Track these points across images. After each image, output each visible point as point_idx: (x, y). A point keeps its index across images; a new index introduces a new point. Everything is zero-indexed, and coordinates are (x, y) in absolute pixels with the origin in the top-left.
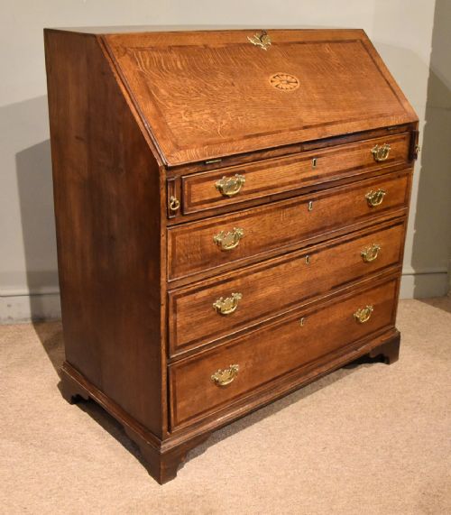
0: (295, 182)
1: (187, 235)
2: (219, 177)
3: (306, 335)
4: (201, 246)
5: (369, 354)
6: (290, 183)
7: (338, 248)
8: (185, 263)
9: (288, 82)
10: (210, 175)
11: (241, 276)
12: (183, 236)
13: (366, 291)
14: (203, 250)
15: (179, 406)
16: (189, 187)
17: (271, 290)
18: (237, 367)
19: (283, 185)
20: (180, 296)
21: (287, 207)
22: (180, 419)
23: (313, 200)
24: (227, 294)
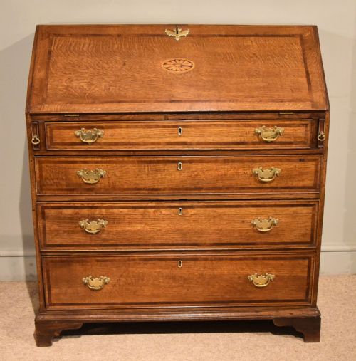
0: (159, 144)
1: (52, 165)
2: (79, 128)
3: (186, 277)
4: (65, 175)
5: (272, 320)
6: (153, 144)
7: (219, 211)
8: (51, 185)
9: (182, 66)
10: (70, 125)
11: (106, 208)
12: (49, 165)
13: (264, 259)
14: (67, 179)
15: (54, 291)
16: (51, 130)
17: (138, 227)
18: (108, 280)
19: (145, 144)
20: (48, 208)
21: (151, 162)
22: (54, 302)
23: (183, 162)
24: (92, 218)
